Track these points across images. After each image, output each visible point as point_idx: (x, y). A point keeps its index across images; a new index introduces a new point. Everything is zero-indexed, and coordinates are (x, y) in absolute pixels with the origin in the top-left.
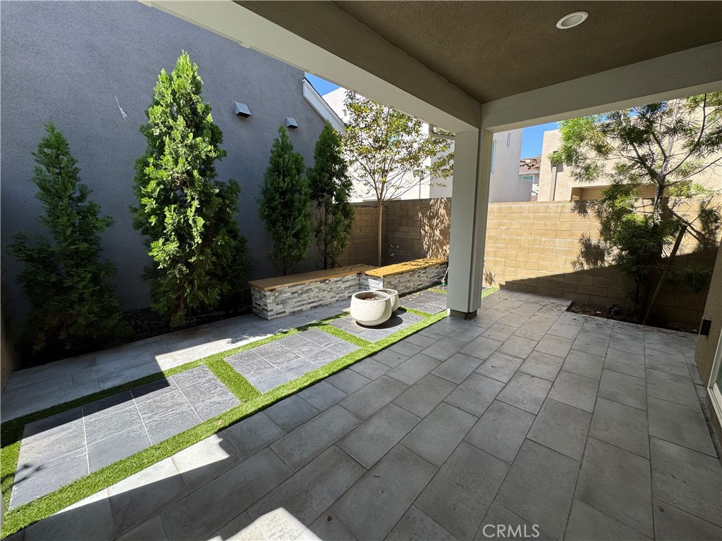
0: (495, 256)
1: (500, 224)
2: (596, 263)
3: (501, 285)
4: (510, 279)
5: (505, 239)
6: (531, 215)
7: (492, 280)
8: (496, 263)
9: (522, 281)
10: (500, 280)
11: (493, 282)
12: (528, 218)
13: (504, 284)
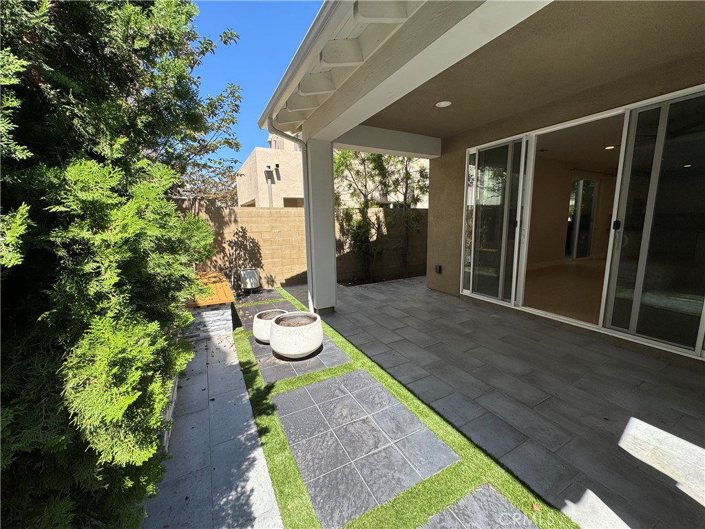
0: (273, 258)
1: (273, 228)
2: (340, 252)
3: (281, 284)
4: (288, 276)
5: (279, 241)
6: (297, 219)
7: (273, 281)
8: (274, 264)
9: (298, 275)
10: (280, 279)
11: (275, 284)
12: (296, 221)
13: (284, 281)
